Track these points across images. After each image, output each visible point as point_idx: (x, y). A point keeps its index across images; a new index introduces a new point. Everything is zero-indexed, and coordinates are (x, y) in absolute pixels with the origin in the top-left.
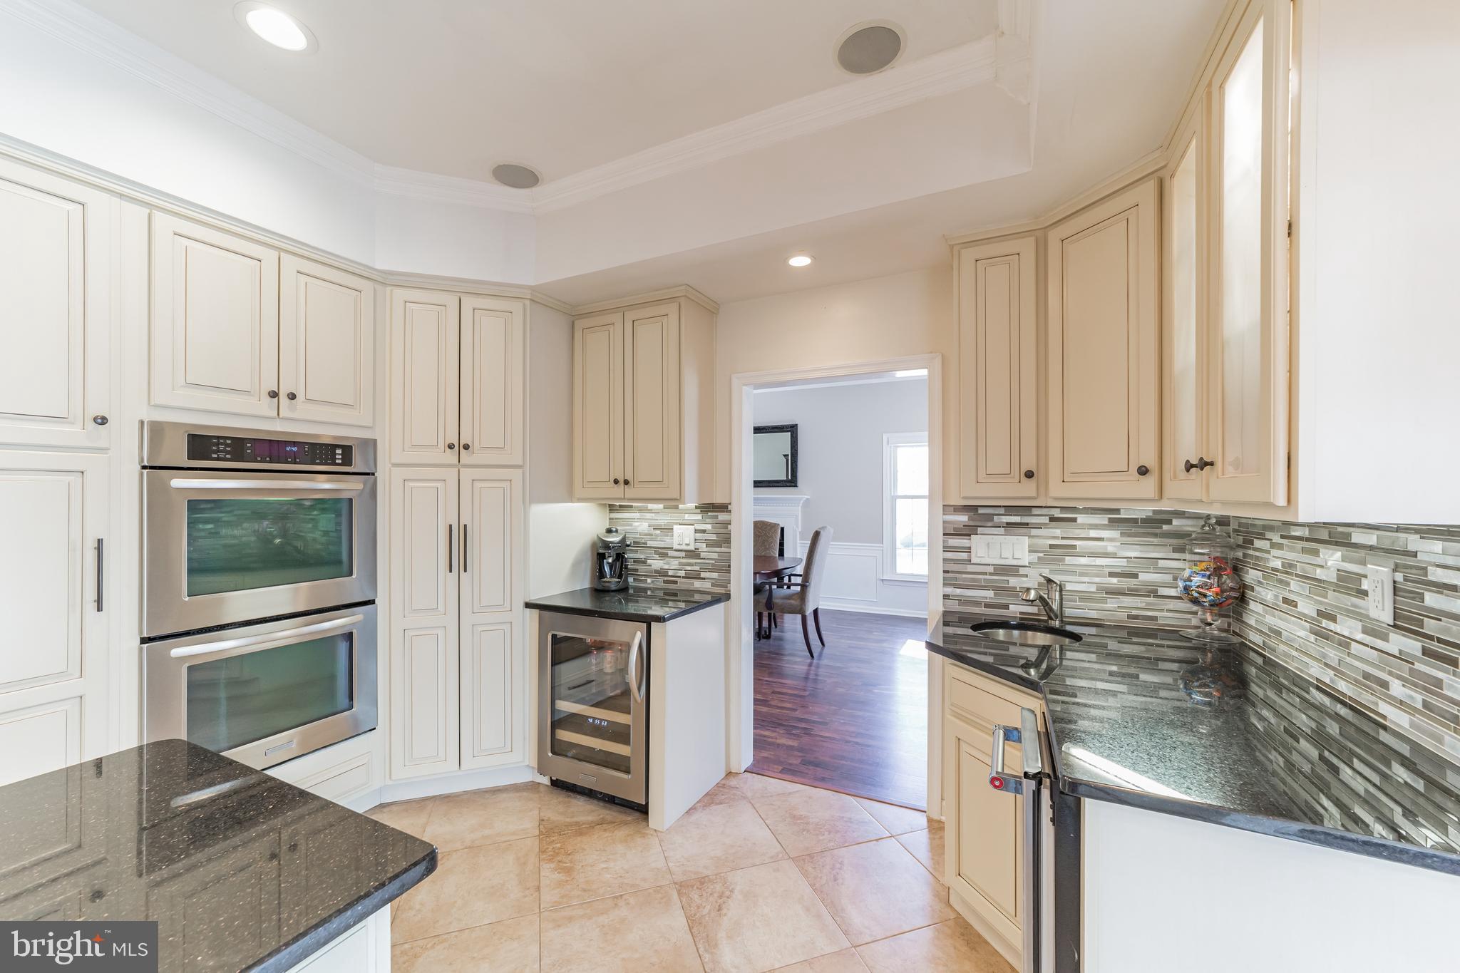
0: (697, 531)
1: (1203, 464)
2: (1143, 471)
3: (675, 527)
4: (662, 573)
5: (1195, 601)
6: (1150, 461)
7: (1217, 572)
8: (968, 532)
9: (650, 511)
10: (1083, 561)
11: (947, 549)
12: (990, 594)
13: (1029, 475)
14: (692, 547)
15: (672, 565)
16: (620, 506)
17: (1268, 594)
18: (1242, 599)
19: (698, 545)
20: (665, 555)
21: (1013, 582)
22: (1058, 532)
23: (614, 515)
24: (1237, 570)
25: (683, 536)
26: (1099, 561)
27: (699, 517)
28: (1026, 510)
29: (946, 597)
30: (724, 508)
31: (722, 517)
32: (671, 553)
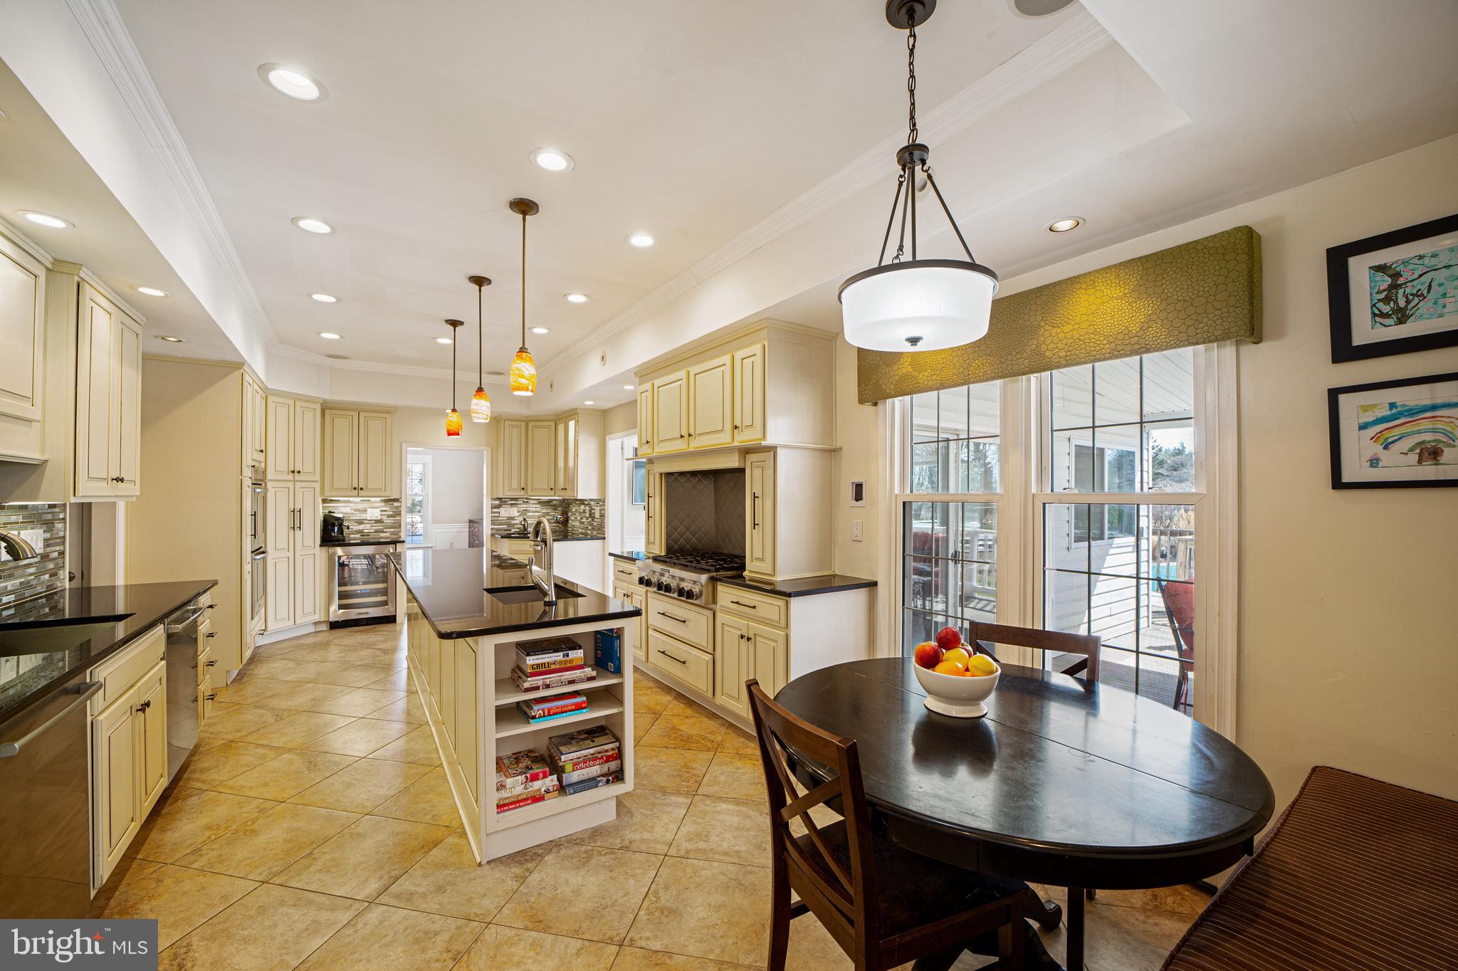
0: (381, 511)
1: (565, 489)
2: (552, 489)
3: (368, 510)
4: (358, 532)
5: (558, 522)
6: (553, 487)
7: (563, 514)
8: (499, 507)
9: (352, 502)
10: (531, 514)
11: (492, 513)
12: (506, 526)
13: (523, 489)
14: (379, 518)
15: (366, 528)
16: (331, 500)
17: (572, 518)
18: (567, 521)
19: (382, 517)
20: (363, 523)
21: (513, 522)
22: (525, 506)
23: (325, 505)
24: (567, 514)
25: (374, 513)
26: (536, 514)
27: (383, 504)
28: (516, 499)
29: (492, 529)
30: (397, 500)
31: (396, 504)
32: (365, 522)
